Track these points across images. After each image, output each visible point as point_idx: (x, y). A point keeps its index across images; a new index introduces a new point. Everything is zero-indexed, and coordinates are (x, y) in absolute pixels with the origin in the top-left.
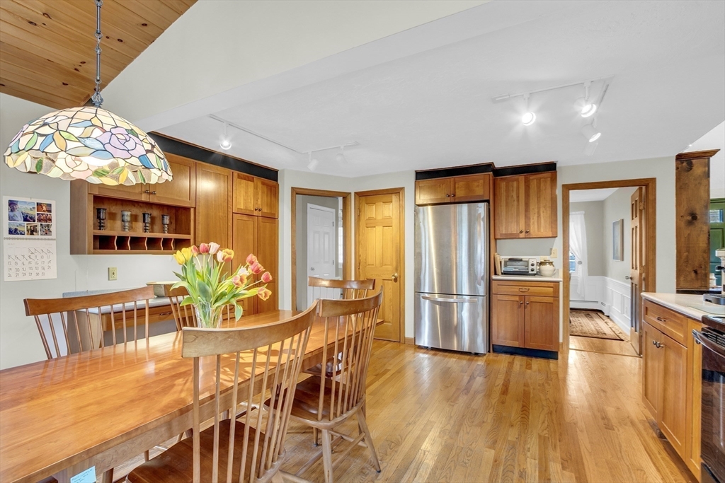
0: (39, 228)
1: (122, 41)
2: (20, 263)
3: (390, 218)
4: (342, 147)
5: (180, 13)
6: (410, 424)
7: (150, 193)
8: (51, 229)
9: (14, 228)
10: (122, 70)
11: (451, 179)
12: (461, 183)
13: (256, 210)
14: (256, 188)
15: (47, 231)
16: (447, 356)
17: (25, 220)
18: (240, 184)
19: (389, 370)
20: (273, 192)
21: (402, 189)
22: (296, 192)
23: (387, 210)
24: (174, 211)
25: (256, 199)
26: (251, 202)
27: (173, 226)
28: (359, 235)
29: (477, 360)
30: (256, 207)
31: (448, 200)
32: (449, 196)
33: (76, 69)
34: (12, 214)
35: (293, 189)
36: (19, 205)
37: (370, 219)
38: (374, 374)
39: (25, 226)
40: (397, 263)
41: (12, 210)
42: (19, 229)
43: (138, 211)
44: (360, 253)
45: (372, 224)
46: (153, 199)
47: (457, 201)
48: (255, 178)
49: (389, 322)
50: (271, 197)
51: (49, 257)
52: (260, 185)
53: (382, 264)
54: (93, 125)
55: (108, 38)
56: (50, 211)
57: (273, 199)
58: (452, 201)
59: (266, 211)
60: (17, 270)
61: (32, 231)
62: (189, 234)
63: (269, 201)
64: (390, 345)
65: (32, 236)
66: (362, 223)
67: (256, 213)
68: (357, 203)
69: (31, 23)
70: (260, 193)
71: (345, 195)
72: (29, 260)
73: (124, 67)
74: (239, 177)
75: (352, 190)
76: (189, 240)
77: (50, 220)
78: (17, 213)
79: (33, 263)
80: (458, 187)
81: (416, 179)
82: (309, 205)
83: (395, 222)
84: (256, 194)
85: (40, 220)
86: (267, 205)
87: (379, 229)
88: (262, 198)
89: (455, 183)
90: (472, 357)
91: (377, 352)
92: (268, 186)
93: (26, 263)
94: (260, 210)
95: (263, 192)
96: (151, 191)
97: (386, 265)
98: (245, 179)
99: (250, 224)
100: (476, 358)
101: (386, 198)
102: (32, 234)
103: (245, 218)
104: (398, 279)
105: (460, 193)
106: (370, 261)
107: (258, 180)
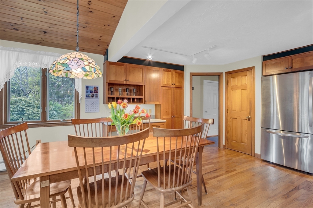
0: (94, 95)
1: (109, 25)
2: (89, 107)
3: (246, 85)
4: (208, 50)
5: (124, 8)
6: (233, 205)
7: (127, 81)
8: (98, 95)
9: (88, 95)
10: (113, 36)
11: (289, 57)
12: (297, 59)
13: (172, 84)
14: (172, 75)
15: (97, 96)
16: (282, 170)
17: (91, 93)
18: (165, 73)
19: (236, 170)
20: (182, 76)
21: (254, 67)
22: (192, 75)
23: (244, 80)
24: (138, 87)
25: (172, 79)
26: (170, 81)
27: (138, 93)
28: (228, 95)
29: (308, 177)
30: (172, 83)
31: (287, 71)
32: (287, 68)
33: (100, 39)
34: (87, 91)
35: (191, 73)
36: (89, 88)
37: (234, 85)
38: (226, 170)
39: (90, 95)
40: (250, 110)
41: (87, 89)
42: (89, 95)
43: (124, 88)
44: (228, 104)
45: (235, 88)
46: (128, 83)
47: (293, 71)
48: (172, 70)
49: (245, 143)
50: (180, 78)
51: (97, 105)
52: (174, 73)
53: (241, 110)
54: (67, 59)
55: (105, 25)
56: (97, 89)
57: (181, 79)
58: (291, 71)
59: (177, 85)
60: (89, 109)
61: (93, 96)
62: (142, 96)
63: (179, 80)
64: (244, 156)
65: (92, 98)
66: (229, 88)
67: (172, 86)
68: (227, 78)
69: (84, 27)
70: (174, 77)
71: (219, 74)
72: (92, 106)
73: (113, 35)
74: (164, 71)
75: (224, 71)
76: (142, 98)
77: (98, 92)
78: (88, 90)
79: (93, 107)
80: (295, 62)
81: (263, 60)
82: (205, 81)
83: (249, 87)
84: (172, 77)
85: (95, 92)
86: (178, 82)
87: (239, 91)
88: (175, 79)
89: (292, 60)
90: (303, 174)
91: (234, 159)
92: (178, 73)
93: (91, 107)
94: (174, 85)
95: (176, 76)
96: (127, 80)
97: (243, 111)
98: (167, 71)
99: (170, 91)
100: (307, 176)
101: (244, 73)
102: (92, 97)
103: (167, 88)
104: (251, 119)
105: (296, 66)
106: (234, 108)
107: (173, 71)
